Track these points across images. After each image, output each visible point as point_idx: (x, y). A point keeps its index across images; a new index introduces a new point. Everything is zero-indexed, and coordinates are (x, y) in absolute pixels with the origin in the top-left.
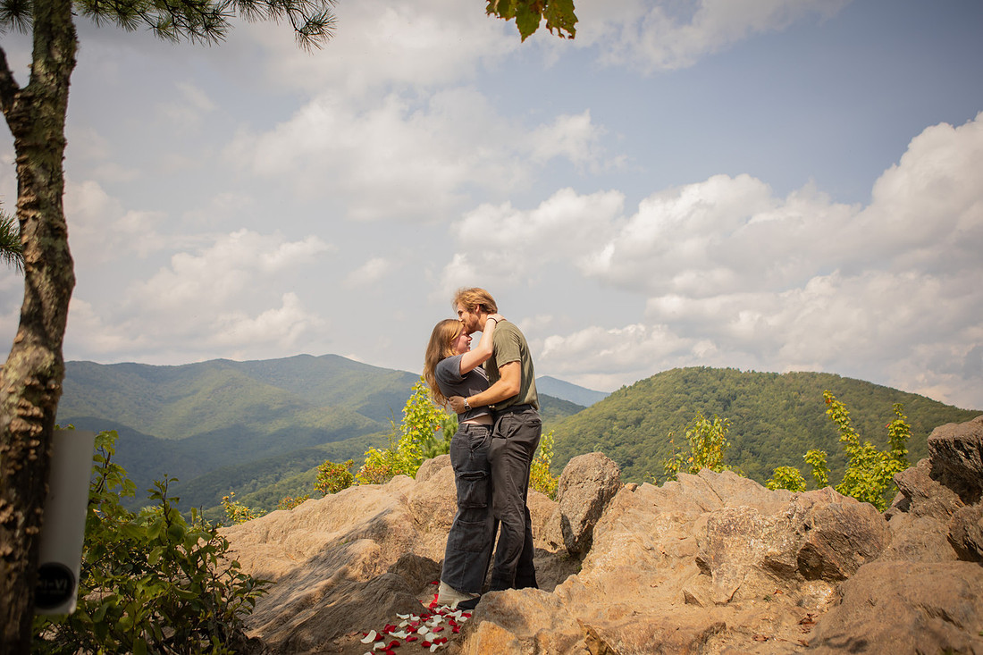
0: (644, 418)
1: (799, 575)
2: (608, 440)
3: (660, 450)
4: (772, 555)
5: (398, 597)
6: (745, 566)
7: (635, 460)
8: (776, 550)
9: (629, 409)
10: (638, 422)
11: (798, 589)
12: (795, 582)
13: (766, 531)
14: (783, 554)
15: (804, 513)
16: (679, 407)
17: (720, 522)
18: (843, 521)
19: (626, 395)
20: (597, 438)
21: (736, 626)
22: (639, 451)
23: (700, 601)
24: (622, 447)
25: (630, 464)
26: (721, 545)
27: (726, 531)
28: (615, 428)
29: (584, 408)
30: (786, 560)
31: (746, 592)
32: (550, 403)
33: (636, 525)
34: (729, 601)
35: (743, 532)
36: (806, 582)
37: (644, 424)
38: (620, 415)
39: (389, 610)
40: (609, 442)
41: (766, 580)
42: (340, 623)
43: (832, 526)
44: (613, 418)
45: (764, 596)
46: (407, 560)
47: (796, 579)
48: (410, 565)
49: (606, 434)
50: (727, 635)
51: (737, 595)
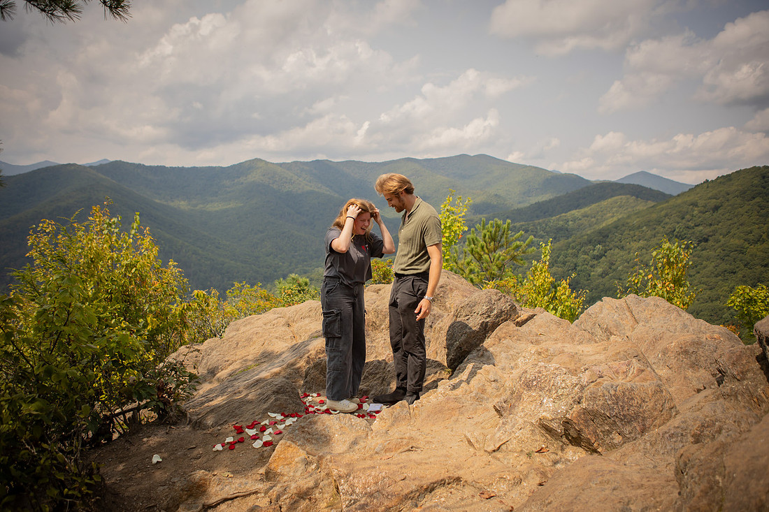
0: (722, 205)
1: (564, 439)
2: (689, 221)
3: (733, 231)
4: (544, 418)
5: (276, 400)
6: (525, 422)
7: (710, 238)
8: (548, 415)
9: (710, 198)
10: (716, 208)
11: (562, 449)
12: (561, 444)
13: (560, 392)
14: (553, 419)
15: (585, 386)
16: (754, 198)
17: (528, 376)
18: (609, 403)
19: (708, 187)
20: (680, 220)
21: (470, 480)
22: (715, 232)
23: (475, 445)
24: (701, 228)
25: (706, 240)
26: (519, 397)
27: (528, 386)
28: (696, 212)
29: (671, 196)
30: (554, 425)
31: (513, 445)
32: (644, 192)
33: (503, 355)
34: (494, 451)
35: (542, 389)
36: (570, 446)
37: (720, 211)
38: (701, 203)
39: (266, 409)
40: (690, 223)
41: (538, 437)
42: (230, 414)
43: (597, 406)
44: (695, 204)
45: (527, 452)
46: (320, 364)
47: (562, 442)
48: (322, 368)
49: (688, 217)
50: (458, 487)
51: (504, 447)
